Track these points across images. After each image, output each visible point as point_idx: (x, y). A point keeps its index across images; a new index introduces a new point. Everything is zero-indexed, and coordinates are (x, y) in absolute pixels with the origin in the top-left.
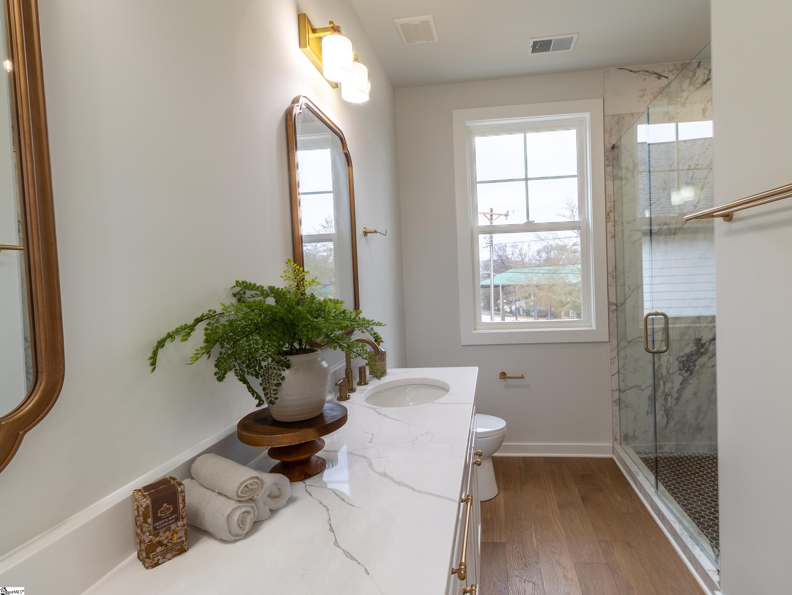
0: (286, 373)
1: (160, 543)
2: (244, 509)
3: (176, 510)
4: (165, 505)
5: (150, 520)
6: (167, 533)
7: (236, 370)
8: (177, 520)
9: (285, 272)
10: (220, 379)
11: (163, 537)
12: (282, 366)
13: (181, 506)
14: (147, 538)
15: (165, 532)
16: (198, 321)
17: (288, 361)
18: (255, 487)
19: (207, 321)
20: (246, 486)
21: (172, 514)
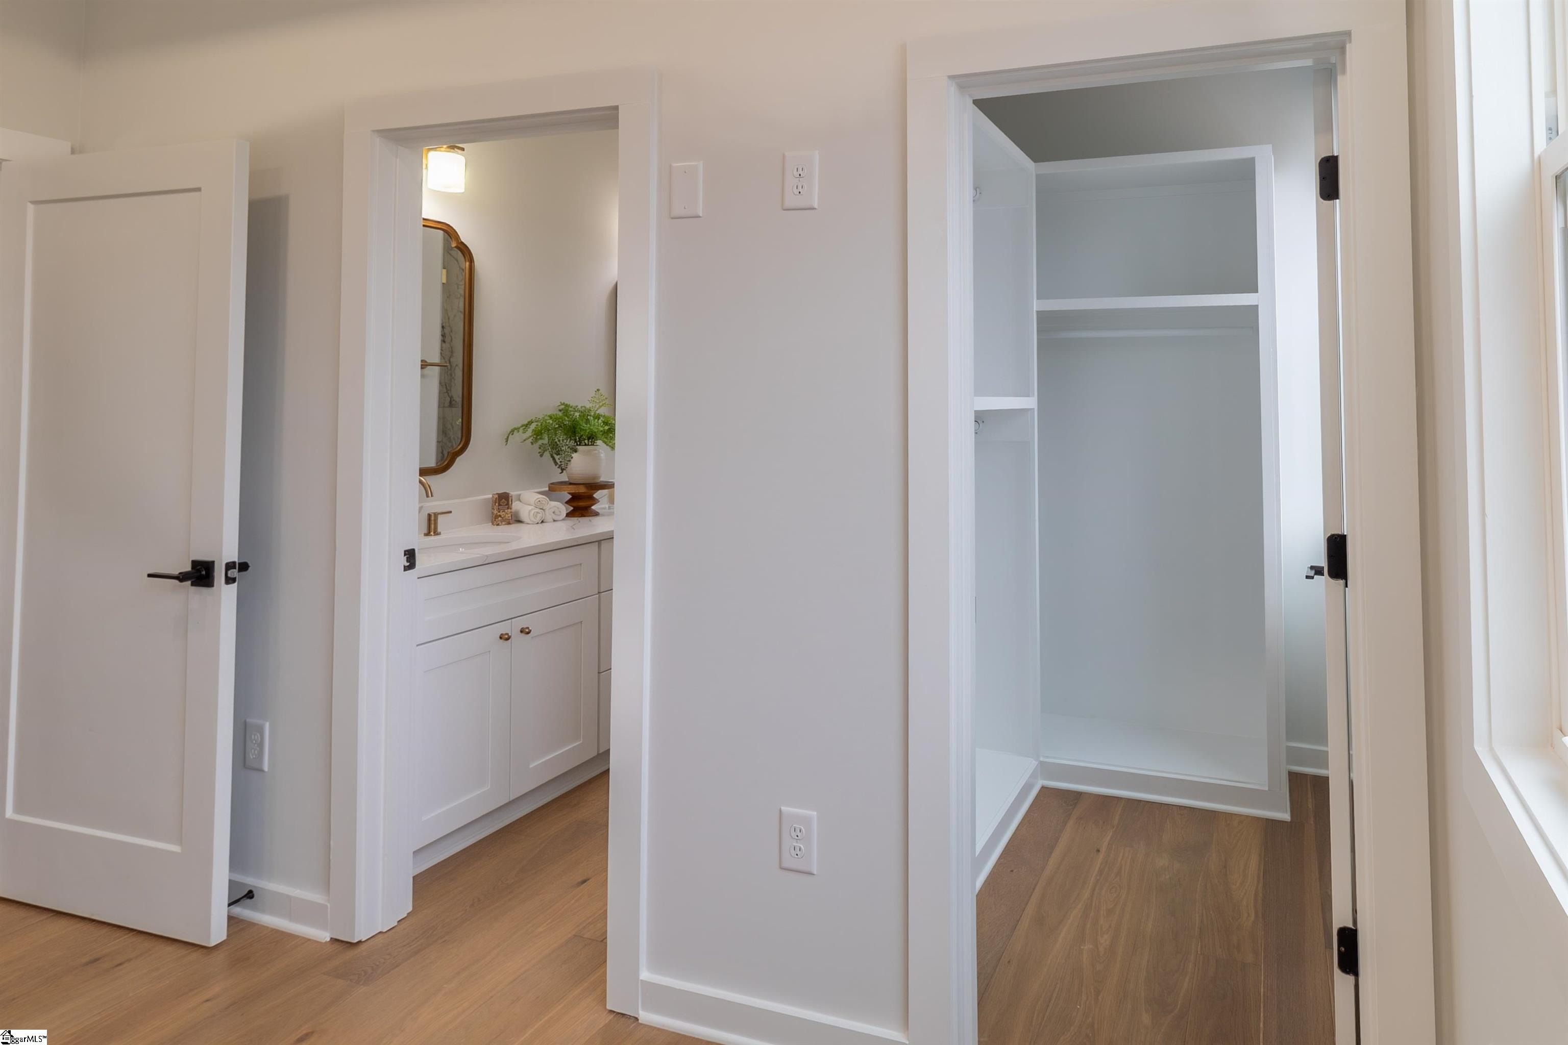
0: (574, 455)
1: (500, 516)
2: (536, 511)
3: (508, 504)
4: (504, 500)
5: (497, 504)
6: (503, 513)
7: (550, 452)
8: (508, 508)
9: (592, 397)
10: (541, 456)
11: (501, 513)
12: (573, 451)
13: (510, 503)
14: (495, 512)
15: (503, 512)
16: (530, 423)
17: (577, 448)
18: (544, 502)
19: (536, 423)
20: (539, 501)
21: (506, 505)
